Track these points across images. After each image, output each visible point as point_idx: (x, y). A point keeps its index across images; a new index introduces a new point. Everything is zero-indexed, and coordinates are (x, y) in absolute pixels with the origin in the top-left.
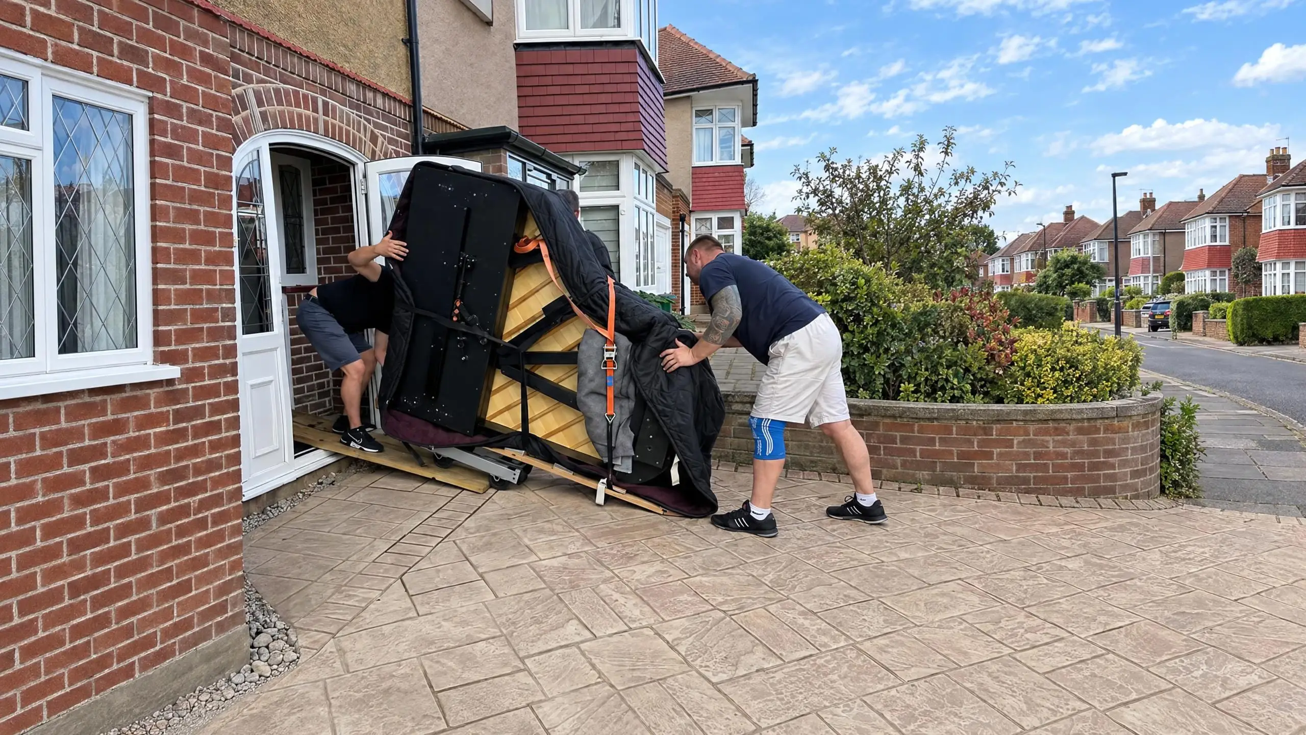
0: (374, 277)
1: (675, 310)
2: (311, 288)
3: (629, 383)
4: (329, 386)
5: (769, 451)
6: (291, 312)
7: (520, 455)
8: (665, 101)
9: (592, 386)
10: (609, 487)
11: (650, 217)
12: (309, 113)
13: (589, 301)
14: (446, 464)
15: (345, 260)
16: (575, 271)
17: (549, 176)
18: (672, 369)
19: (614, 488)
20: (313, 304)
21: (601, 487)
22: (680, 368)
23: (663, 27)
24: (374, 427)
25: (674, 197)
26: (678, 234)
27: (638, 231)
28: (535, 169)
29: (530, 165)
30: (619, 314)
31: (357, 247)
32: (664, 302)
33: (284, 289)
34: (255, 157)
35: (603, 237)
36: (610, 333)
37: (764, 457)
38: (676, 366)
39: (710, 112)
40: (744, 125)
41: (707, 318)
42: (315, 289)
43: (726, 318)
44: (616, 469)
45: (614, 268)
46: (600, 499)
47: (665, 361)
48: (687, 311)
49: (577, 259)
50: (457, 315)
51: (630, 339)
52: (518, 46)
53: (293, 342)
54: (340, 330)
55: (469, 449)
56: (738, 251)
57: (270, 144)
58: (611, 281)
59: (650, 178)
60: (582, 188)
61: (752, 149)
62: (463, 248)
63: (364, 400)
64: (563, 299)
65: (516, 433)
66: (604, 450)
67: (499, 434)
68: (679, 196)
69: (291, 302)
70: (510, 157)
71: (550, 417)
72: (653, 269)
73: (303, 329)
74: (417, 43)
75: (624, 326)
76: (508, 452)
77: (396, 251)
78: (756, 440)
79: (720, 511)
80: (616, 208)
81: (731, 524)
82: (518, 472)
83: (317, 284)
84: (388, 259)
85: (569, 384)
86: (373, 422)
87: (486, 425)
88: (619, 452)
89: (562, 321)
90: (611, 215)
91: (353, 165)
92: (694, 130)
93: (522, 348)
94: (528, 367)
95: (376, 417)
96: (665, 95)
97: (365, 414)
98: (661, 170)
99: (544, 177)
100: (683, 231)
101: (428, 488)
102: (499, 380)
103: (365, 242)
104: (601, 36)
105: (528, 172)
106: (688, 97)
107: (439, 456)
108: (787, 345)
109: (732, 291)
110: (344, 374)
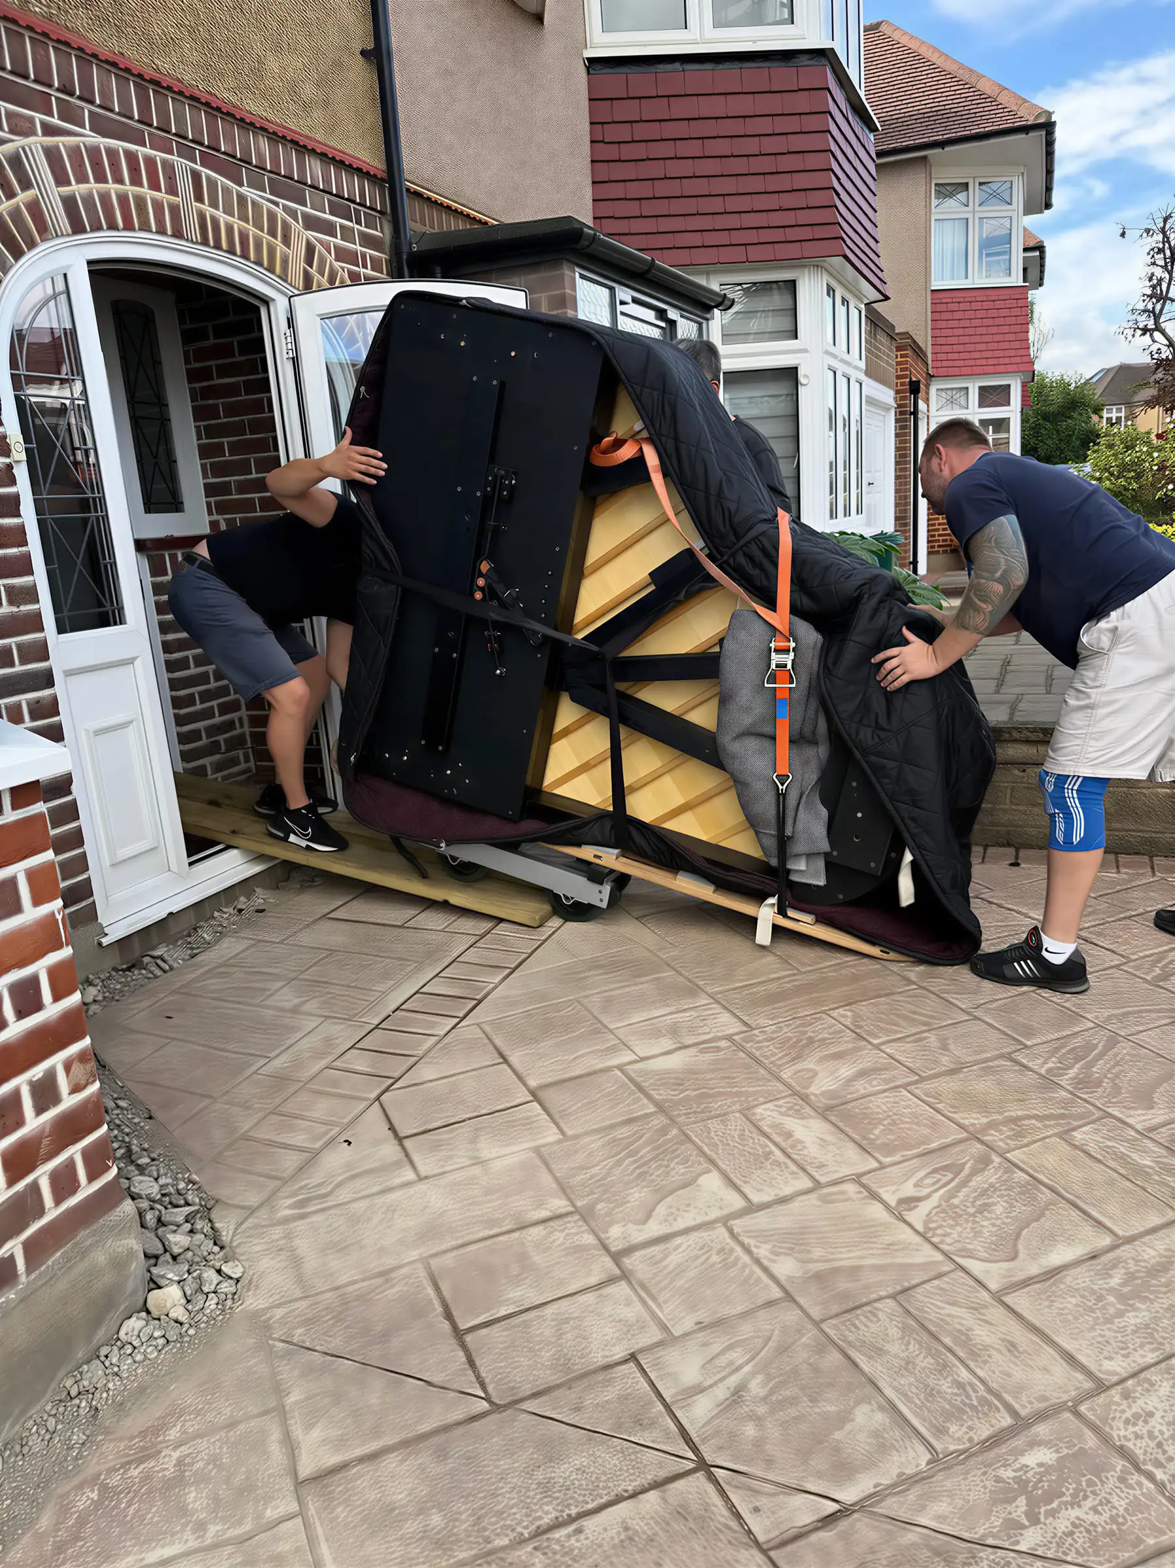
0: (320, 518)
1: (902, 566)
2: (196, 540)
3: (817, 712)
4: (242, 726)
5: (1078, 834)
6: (157, 589)
7: (609, 858)
8: (877, 166)
9: (747, 721)
10: (782, 912)
11: (855, 387)
12: (161, 195)
13: (742, 560)
14: (468, 874)
15: (261, 485)
16: (713, 499)
17: (661, 314)
18: (897, 684)
19: (790, 913)
20: (202, 573)
21: (766, 915)
22: (912, 683)
23: (874, 20)
24: (333, 804)
25: (898, 349)
26: (907, 417)
27: (833, 417)
28: (635, 301)
29: (624, 294)
30: (798, 581)
31: (283, 461)
32: (884, 548)
33: (141, 546)
34: (60, 286)
35: (765, 429)
36: (780, 618)
37: (1068, 846)
38: (905, 679)
39: (966, 186)
40: (1029, 210)
41: (961, 578)
42: (204, 543)
43: (999, 581)
44: (794, 878)
45: (789, 490)
46: (763, 935)
47: (883, 672)
48: (922, 569)
49: (716, 473)
50: (482, 589)
51: (818, 628)
52: (594, 63)
53: (167, 647)
54: (255, 621)
55: (512, 846)
56: (1015, 448)
57: (89, 263)
58: (784, 519)
59: (854, 314)
60: (727, 337)
61: (1042, 257)
62: (492, 459)
63: (312, 755)
64: (688, 554)
65: (602, 815)
66: (772, 843)
67: (569, 816)
68: (907, 345)
69: (157, 569)
70: (582, 277)
71: (667, 781)
72: (859, 485)
73: (182, 622)
74: (389, 54)
75: (806, 602)
76: (587, 853)
77: (363, 467)
78: (1053, 816)
79: (988, 946)
80: (790, 375)
81: (1007, 971)
82: (607, 889)
83: (207, 531)
84: (350, 484)
85: (703, 717)
86: (331, 795)
87: (545, 802)
88: (799, 847)
89: (690, 596)
90: (781, 388)
91: (266, 301)
92: (933, 222)
93: (609, 649)
94: (621, 686)
95: (335, 786)
96: (880, 154)
97: (313, 780)
98: (873, 295)
99: (650, 315)
100: (915, 413)
101: (433, 920)
102: (567, 713)
103: (297, 452)
104: (754, 42)
105: (620, 308)
106: (925, 157)
107: (454, 859)
108: (1114, 630)
109: (1008, 527)
110: (270, 704)
